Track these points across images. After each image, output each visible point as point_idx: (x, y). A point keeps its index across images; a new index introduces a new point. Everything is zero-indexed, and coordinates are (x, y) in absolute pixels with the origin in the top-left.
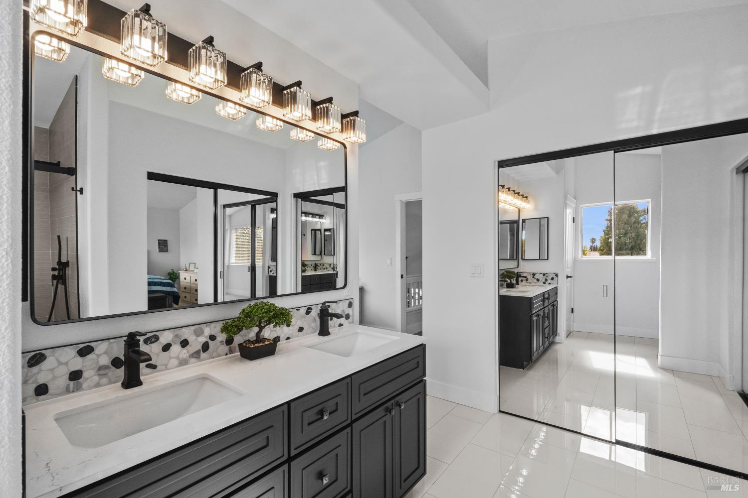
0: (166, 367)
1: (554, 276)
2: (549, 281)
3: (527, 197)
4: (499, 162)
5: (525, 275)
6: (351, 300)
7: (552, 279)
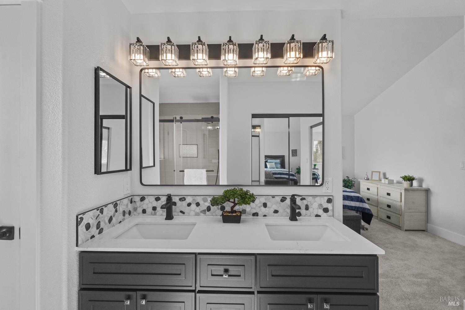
0: (189, 214)
6: (330, 197)
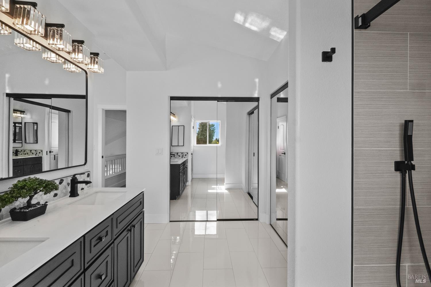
1: (186, 154)
2: (184, 156)
3: (175, 115)
4: (171, 97)
5: (173, 154)
6: (89, 173)
7: (186, 155)
